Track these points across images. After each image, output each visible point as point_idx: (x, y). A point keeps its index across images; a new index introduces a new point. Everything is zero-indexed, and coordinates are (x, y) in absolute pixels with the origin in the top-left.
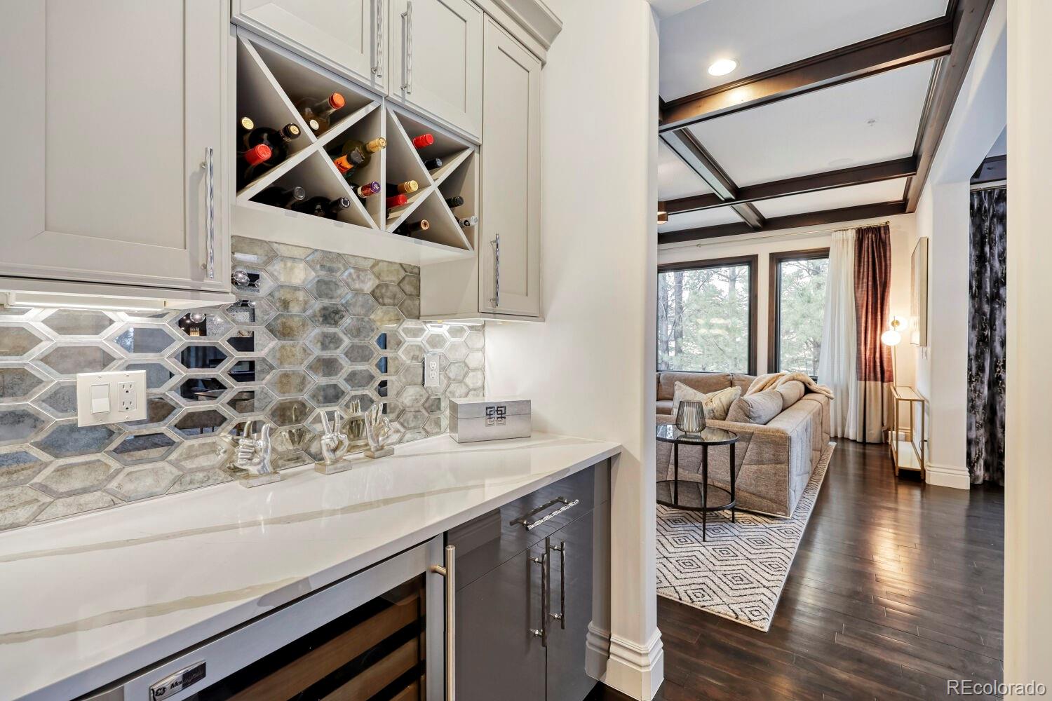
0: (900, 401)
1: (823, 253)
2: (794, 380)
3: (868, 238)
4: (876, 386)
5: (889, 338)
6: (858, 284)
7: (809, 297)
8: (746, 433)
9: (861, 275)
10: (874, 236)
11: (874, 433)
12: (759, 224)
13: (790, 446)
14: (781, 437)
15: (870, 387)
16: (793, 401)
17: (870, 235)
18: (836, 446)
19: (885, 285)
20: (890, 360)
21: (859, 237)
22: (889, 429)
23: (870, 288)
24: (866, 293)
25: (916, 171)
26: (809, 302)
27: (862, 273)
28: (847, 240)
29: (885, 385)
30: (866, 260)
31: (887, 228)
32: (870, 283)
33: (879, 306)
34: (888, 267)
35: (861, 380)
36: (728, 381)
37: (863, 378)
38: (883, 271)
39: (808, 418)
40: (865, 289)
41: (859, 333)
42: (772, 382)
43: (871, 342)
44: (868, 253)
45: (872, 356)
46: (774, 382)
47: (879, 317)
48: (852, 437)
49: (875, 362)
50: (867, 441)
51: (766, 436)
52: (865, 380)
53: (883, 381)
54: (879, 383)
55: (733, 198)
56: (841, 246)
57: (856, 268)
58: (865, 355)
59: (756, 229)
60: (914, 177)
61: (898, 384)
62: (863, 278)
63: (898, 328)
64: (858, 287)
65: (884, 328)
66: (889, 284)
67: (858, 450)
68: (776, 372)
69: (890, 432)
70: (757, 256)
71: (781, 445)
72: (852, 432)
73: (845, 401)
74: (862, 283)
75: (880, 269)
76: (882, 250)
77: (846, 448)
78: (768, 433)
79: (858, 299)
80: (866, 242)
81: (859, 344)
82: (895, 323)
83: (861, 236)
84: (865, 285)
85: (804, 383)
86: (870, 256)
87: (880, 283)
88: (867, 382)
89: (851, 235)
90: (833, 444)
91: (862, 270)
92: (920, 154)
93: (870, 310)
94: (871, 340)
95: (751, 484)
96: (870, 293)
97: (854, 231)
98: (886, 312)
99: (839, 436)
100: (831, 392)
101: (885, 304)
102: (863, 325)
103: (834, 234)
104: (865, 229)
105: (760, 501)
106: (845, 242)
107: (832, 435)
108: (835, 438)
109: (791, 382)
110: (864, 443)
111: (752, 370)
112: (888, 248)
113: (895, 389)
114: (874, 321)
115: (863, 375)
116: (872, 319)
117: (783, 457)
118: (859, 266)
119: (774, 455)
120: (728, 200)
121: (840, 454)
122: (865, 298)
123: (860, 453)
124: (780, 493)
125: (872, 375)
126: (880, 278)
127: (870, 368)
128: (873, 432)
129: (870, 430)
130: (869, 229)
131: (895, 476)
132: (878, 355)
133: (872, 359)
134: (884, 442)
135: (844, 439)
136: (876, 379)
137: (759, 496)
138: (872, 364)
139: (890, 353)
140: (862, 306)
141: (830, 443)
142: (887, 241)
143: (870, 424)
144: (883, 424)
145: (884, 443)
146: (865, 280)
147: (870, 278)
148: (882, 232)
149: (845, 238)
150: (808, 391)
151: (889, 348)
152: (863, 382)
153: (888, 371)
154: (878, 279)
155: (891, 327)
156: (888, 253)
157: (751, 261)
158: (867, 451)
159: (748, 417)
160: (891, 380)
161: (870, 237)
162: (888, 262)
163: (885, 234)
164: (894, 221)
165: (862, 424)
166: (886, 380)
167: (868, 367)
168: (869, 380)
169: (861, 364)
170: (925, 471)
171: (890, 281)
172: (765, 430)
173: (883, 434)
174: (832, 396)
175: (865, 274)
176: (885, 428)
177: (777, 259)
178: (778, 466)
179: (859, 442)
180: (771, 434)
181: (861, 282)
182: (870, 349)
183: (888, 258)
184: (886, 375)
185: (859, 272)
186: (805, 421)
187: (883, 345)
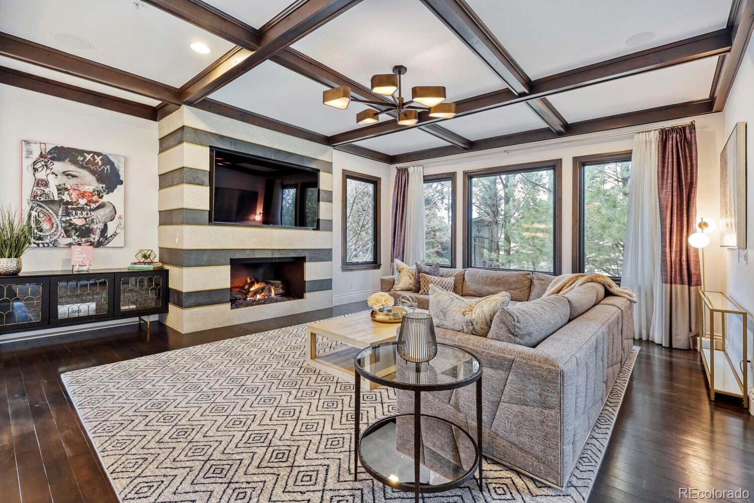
0: (714, 312)
1: (626, 157)
2: (592, 281)
3: (672, 138)
4: (682, 290)
5: (697, 240)
6: (662, 185)
7: (614, 202)
8: (505, 359)
9: (665, 176)
10: (678, 136)
11: (681, 339)
12: (563, 130)
13: (562, 385)
14: (550, 371)
15: (676, 291)
16: (585, 308)
17: (674, 135)
18: (641, 351)
19: (691, 186)
20: (697, 263)
21: (662, 138)
22: (697, 335)
23: (675, 189)
24: (671, 194)
25: (730, 44)
26: (614, 206)
27: (666, 175)
28: (651, 142)
29: (693, 288)
30: (670, 160)
31: (692, 127)
32: (675, 184)
33: (685, 207)
34: (695, 167)
35: (666, 282)
36: (528, 279)
37: (669, 281)
38: (689, 172)
39: (600, 332)
40: (669, 189)
41: (663, 234)
42: (570, 283)
43: (676, 244)
44: (673, 153)
45: (678, 259)
46: (574, 282)
47: (685, 219)
48: (657, 341)
49: (681, 265)
50: (674, 347)
51: (530, 366)
52: (671, 283)
53: (690, 285)
54: (686, 286)
55: (527, 92)
56: (644, 148)
57: (660, 169)
58: (671, 257)
59: (559, 134)
60: (728, 54)
61: (706, 290)
62: (667, 179)
63: (706, 230)
64: (662, 188)
65: (691, 230)
66: (696, 184)
67: (664, 357)
68: (580, 272)
69: (698, 338)
70: (561, 160)
71: (550, 382)
72: (658, 336)
73: (649, 302)
74: (667, 184)
75: (686, 170)
76: (687, 150)
77: (652, 355)
78: (533, 362)
79: (662, 200)
80: (670, 142)
81: (663, 247)
82: (703, 225)
83: (664, 137)
84: (669, 185)
85: (603, 285)
86: (675, 156)
87: (686, 183)
88: (673, 285)
89: (654, 137)
90: (637, 349)
91: (666, 171)
92: (736, 24)
93: (675, 211)
94: (677, 243)
95: (511, 431)
96: (675, 194)
97: (657, 132)
98: (693, 213)
99: (644, 338)
100: (634, 295)
101: (691, 205)
102: (668, 226)
103: (636, 136)
104: (669, 130)
105: (523, 457)
106: (648, 144)
107: (637, 337)
108: (639, 341)
109: (587, 284)
110: (670, 348)
111: (557, 271)
112: (694, 148)
113: (704, 294)
114: (679, 223)
115: (669, 278)
116: (677, 221)
117: (553, 400)
118: (663, 167)
119: (540, 395)
120: (521, 95)
121: (645, 360)
122: (670, 199)
123: (666, 361)
124: (549, 451)
125: (678, 278)
126: (686, 179)
127: (675, 271)
128: (679, 337)
129: (676, 335)
130: (673, 129)
131: (710, 401)
132: (684, 258)
133: (678, 262)
134: (692, 348)
135: (649, 342)
136: (682, 283)
137: (521, 449)
138: (678, 267)
139: (697, 256)
140: (667, 207)
141: (634, 347)
142: (693, 141)
143: (677, 329)
144: (690, 330)
145: (692, 350)
146: (670, 181)
147: (675, 179)
148: (687, 131)
149: (648, 140)
150: (608, 293)
151: (696, 250)
152: (669, 285)
153: (695, 274)
154: (683, 179)
155: (699, 229)
156: (694, 153)
157: (555, 166)
158: (674, 360)
159: (513, 334)
160: (698, 284)
161: (674, 137)
162: (694, 162)
163: (691, 133)
164: (701, 121)
165: (668, 329)
166: (693, 283)
167: (673, 270)
168: (675, 283)
169: (666, 266)
170: (748, 399)
171: (696, 181)
172: (529, 358)
173: (691, 339)
174: (635, 299)
175: (670, 175)
176: (693, 334)
177: (581, 163)
178: (546, 412)
179: (664, 347)
180: (537, 364)
181: (665, 183)
182: (676, 251)
183: (694, 158)
184: (694, 279)
185: (663, 173)
186: (594, 339)
187: (689, 248)
